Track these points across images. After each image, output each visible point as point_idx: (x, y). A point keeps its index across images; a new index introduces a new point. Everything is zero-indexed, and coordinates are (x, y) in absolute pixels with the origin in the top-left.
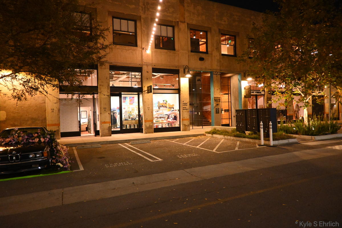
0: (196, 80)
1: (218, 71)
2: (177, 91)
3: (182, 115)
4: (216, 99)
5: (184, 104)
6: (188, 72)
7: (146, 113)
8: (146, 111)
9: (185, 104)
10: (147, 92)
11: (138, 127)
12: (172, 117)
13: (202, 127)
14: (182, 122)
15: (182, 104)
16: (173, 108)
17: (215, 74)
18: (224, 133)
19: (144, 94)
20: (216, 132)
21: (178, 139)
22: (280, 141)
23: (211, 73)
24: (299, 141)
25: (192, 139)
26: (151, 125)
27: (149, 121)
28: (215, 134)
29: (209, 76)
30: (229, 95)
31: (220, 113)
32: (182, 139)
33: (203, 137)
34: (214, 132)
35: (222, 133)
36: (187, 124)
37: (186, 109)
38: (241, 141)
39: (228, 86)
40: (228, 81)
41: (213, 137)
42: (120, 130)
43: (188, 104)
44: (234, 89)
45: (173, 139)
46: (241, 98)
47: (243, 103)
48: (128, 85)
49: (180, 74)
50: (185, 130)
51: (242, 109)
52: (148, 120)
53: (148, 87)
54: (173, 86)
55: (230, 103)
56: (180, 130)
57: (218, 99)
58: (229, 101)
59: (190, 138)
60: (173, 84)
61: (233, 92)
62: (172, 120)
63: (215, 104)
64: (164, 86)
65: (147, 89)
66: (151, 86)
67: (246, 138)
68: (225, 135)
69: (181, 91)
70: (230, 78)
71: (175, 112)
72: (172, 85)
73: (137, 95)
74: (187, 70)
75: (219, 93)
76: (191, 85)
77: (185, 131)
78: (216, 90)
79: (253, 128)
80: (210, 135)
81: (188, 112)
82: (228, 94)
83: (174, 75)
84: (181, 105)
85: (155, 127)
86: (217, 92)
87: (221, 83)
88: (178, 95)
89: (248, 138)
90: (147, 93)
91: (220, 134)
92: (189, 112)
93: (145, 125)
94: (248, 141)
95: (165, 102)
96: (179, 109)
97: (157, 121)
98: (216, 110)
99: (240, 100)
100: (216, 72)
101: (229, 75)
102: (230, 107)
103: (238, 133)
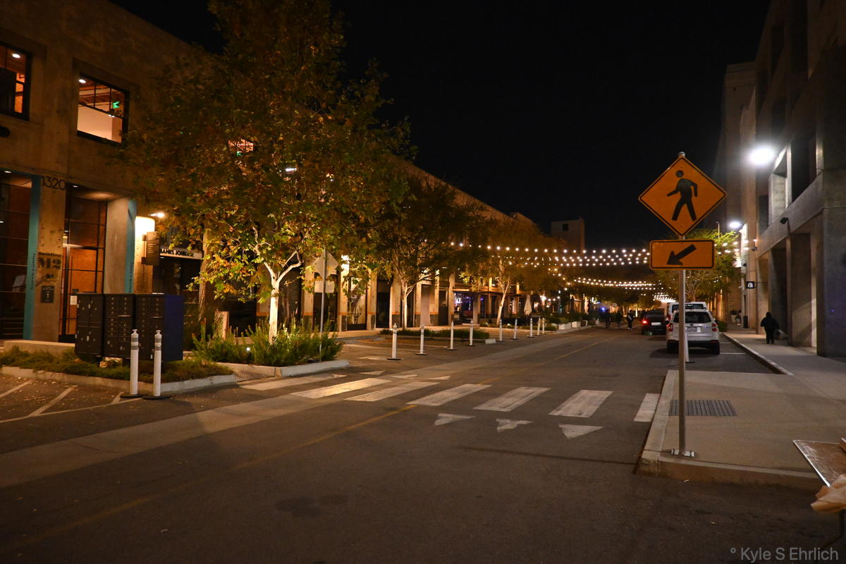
1: (59, 179)
4: (45, 260)
17: (49, 184)
18: (39, 361)
20: (15, 360)
22: (186, 382)
23: (36, 180)
24: (241, 381)
28: (8, 365)
29: (29, 189)
30: (100, 251)
31: (55, 301)
35: (32, 362)
38: (83, 387)
39: (99, 226)
40: (100, 213)
44: (116, 238)
46: (133, 264)
51: (132, 293)
55: (100, 274)
57: (52, 258)
58: (98, 269)
61: (112, 244)
63: (41, 273)
67: (98, 376)
68: (38, 369)
70: (104, 204)
75: (57, 243)
78: (47, 231)
79: (121, 348)
82: (97, 249)
86: (51, 239)
87: (68, 214)
91: (23, 365)
94: (100, 386)
98: (43, 293)
99: (128, 269)
100: (51, 180)
101: (102, 196)
102: (99, 285)
103: (75, 362)
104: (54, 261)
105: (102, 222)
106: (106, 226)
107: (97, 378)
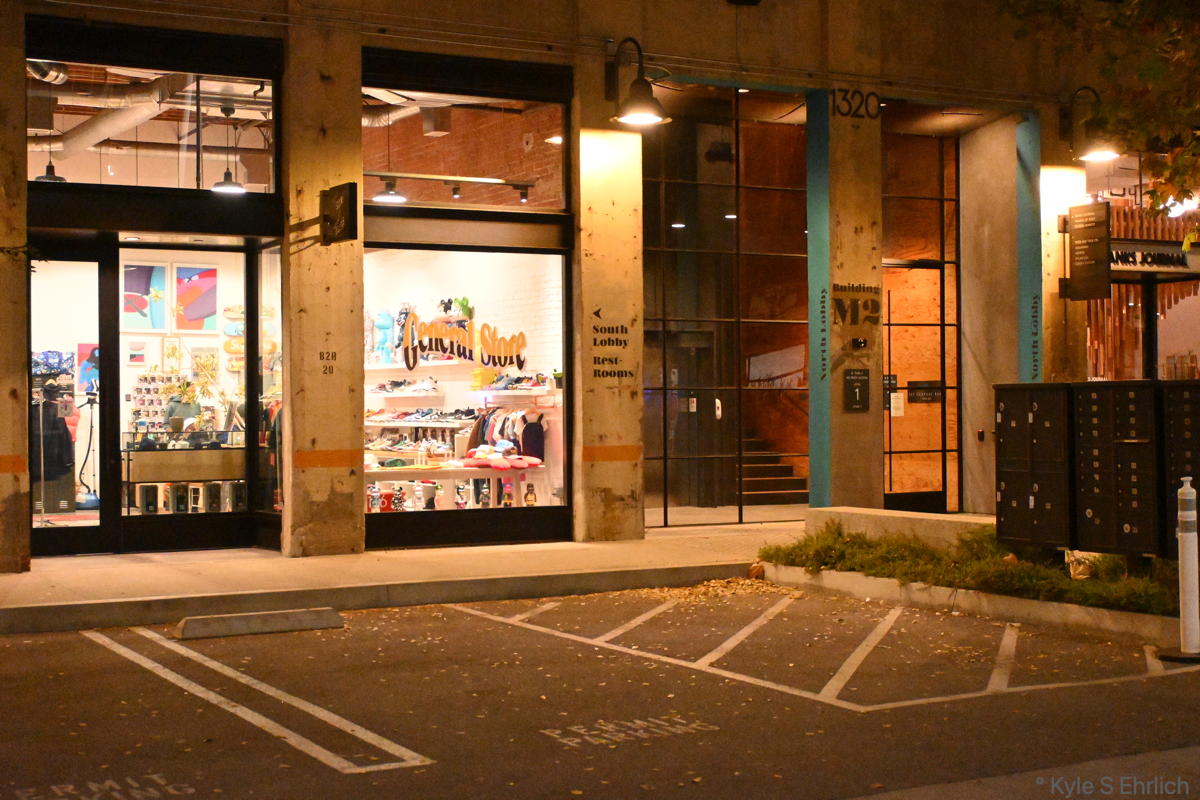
0: (703, 148)
1: (866, 90)
2: (548, 234)
3: (588, 420)
4: (847, 303)
5: (606, 336)
6: (641, 94)
7: (308, 394)
8: (308, 382)
9: (613, 335)
10: (315, 230)
11: (243, 507)
12: (508, 431)
13: (736, 508)
14: (587, 474)
15: (590, 335)
16: (521, 364)
17: (845, 107)
18: (903, 558)
19: (293, 249)
20: (842, 556)
21: (549, 605)
23: (815, 101)
25: (659, 603)
26: (346, 489)
27: (329, 459)
28: (833, 567)
29: (800, 126)
30: (949, 270)
31: (872, 407)
32: (582, 601)
33: (744, 587)
34: (826, 554)
35: (885, 560)
36: (620, 488)
37: (620, 374)
38: (1027, 625)
39: (942, 201)
40: (942, 168)
41: (819, 590)
42: (97, 523)
43: (636, 334)
44: (986, 231)
45: (509, 598)
46: (1037, 298)
47: (1046, 334)
48: (173, 173)
49: (577, 103)
50: (605, 532)
51: (1040, 380)
52: (318, 447)
53: (326, 197)
54: (524, 189)
55: (950, 332)
56: (568, 536)
57: (862, 298)
58: (948, 320)
59: (644, 592)
60: (519, 176)
61: (977, 247)
62: (508, 453)
63: (841, 336)
64: (455, 191)
65: (317, 214)
66: (353, 187)
67: (1070, 601)
68: (908, 577)
69: (583, 234)
70: (952, 142)
71: (536, 391)
72: (516, 187)
73: (241, 257)
74: (627, 75)
75: (870, 257)
76: (663, 186)
77: (607, 540)
78: (846, 232)
79: (1127, 528)
80: (798, 575)
81: (634, 394)
82: (938, 265)
83: (528, 107)
84: (578, 338)
85: (376, 510)
86: (856, 251)
87: (889, 179)
88: (555, 262)
89: (1084, 600)
90: (316, 239)
91: (869, 569)
92: (640, 400)
93: (295, 485)
94: (1083, 627)
95: (456, 313)
96: (560, 370)
97: (393, 463)
98: (848, 387)
99: (1027, 312)
100: (849, 96)
101: (948, 121)
102: (950, 361)
103: (1007, 564)
104: (865, 306)
105: (948, 192)
106: (957, 202)
107: (1069, 605)
